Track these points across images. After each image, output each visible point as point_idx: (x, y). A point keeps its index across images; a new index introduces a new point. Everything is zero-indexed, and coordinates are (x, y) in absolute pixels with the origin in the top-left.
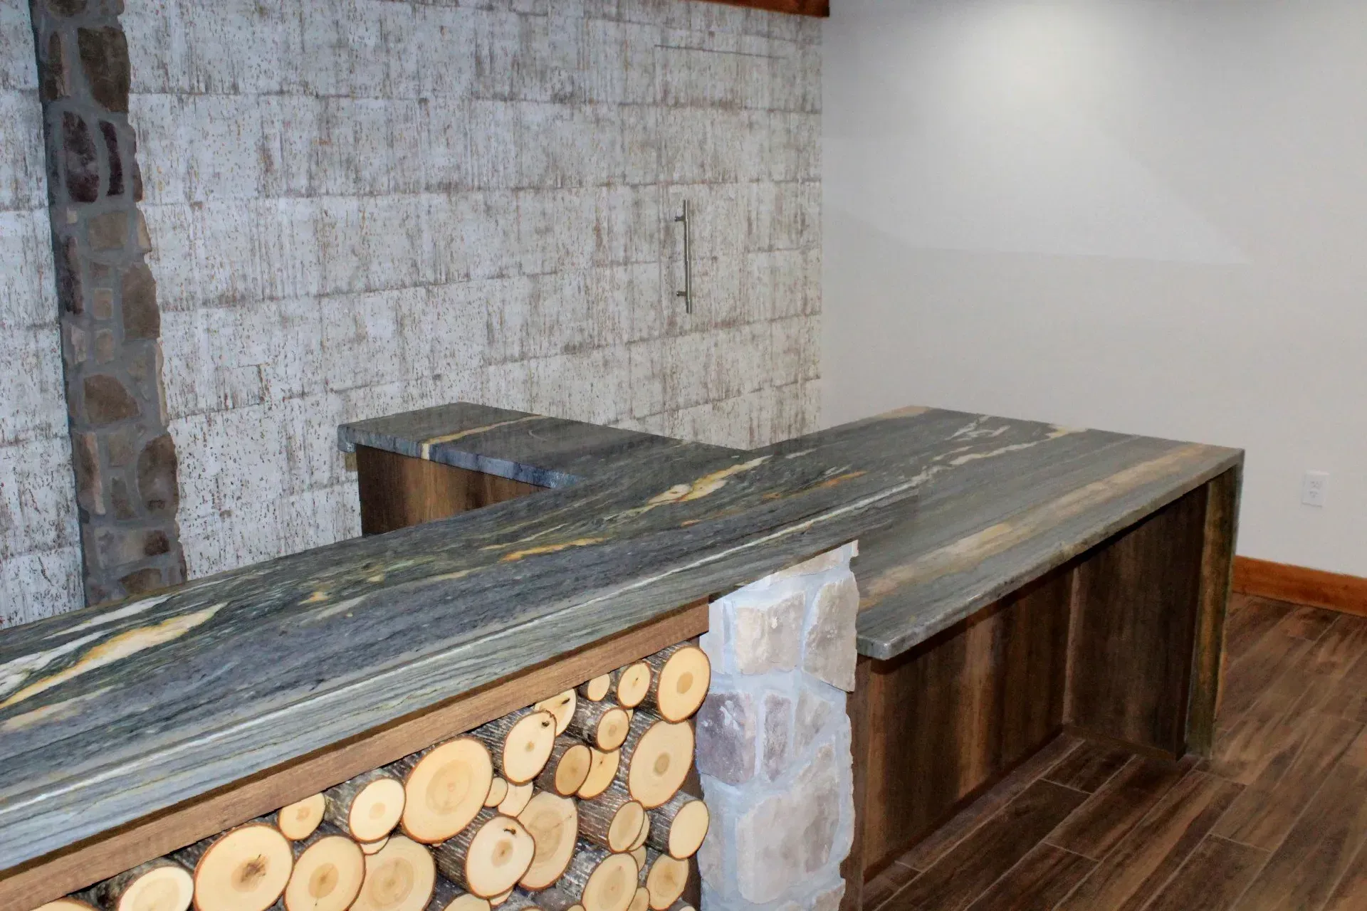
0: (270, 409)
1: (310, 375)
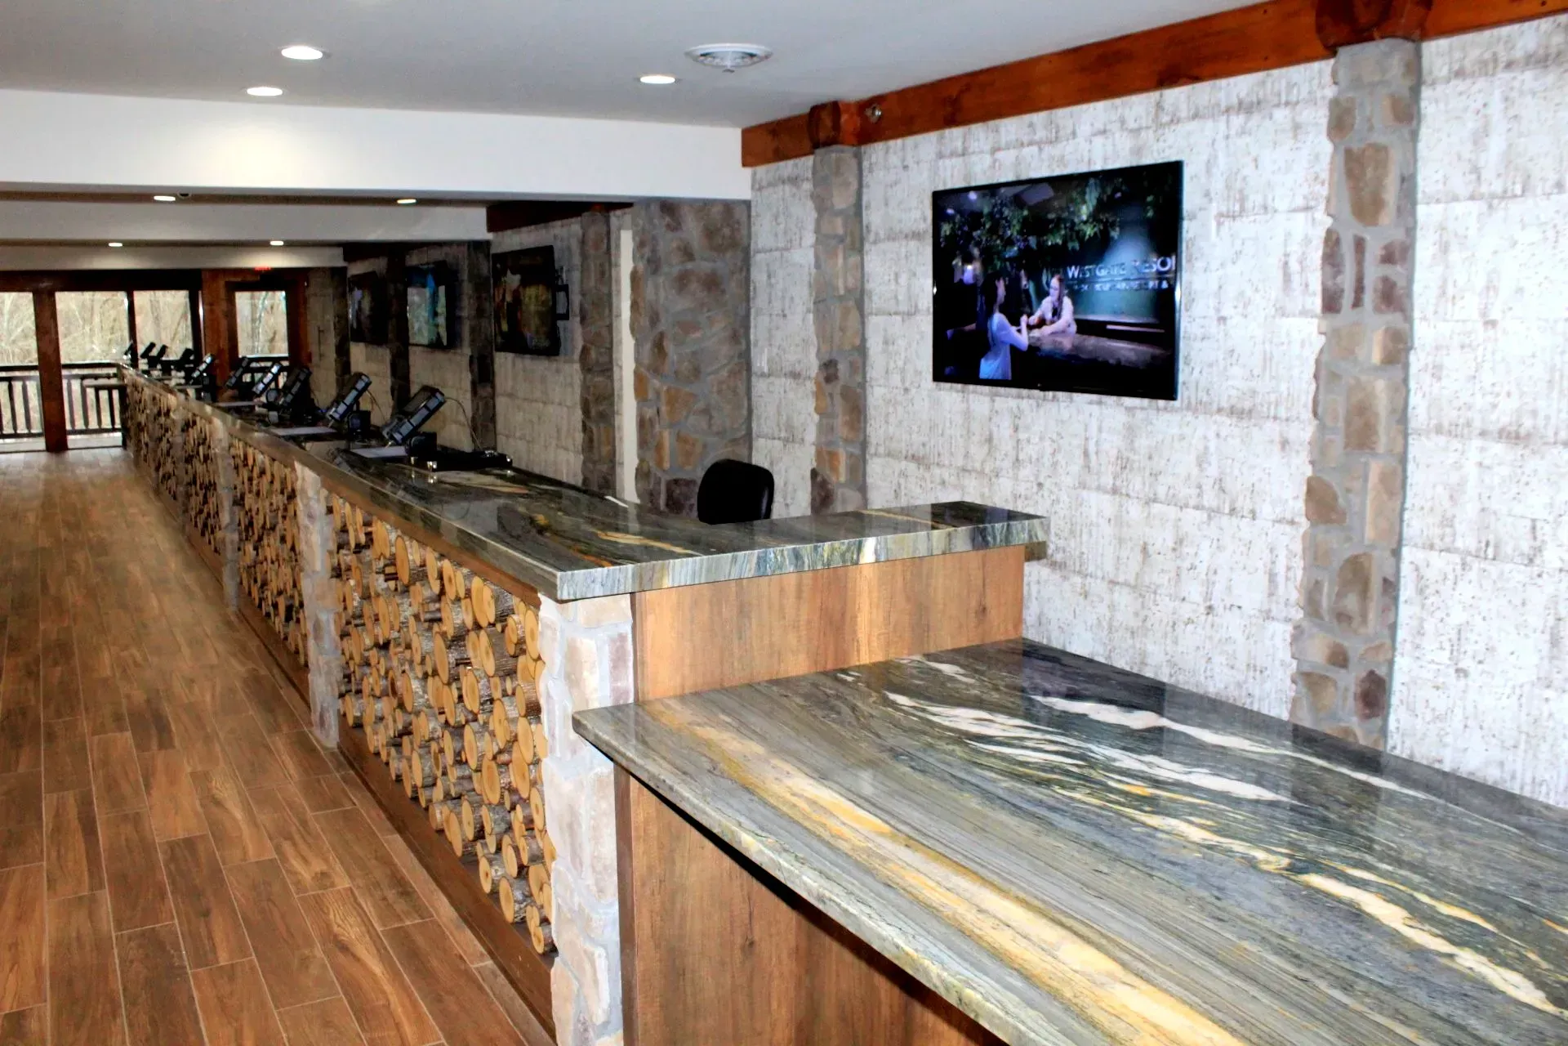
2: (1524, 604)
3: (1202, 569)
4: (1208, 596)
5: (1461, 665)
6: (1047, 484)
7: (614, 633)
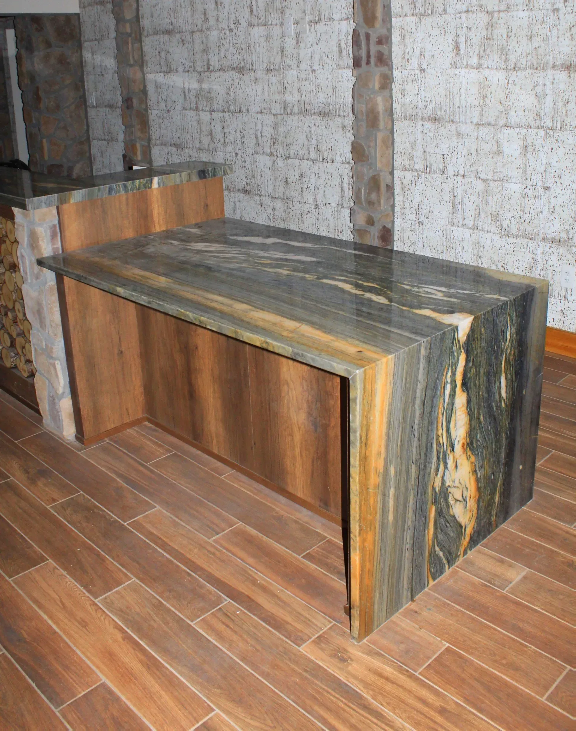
0: (447, 178)
1: (469, 167)
2: (442, 191)
3: (312, 187)
4: (316, 200)
5: (420, 220)
6: (240, 153)
7: (51, 224)
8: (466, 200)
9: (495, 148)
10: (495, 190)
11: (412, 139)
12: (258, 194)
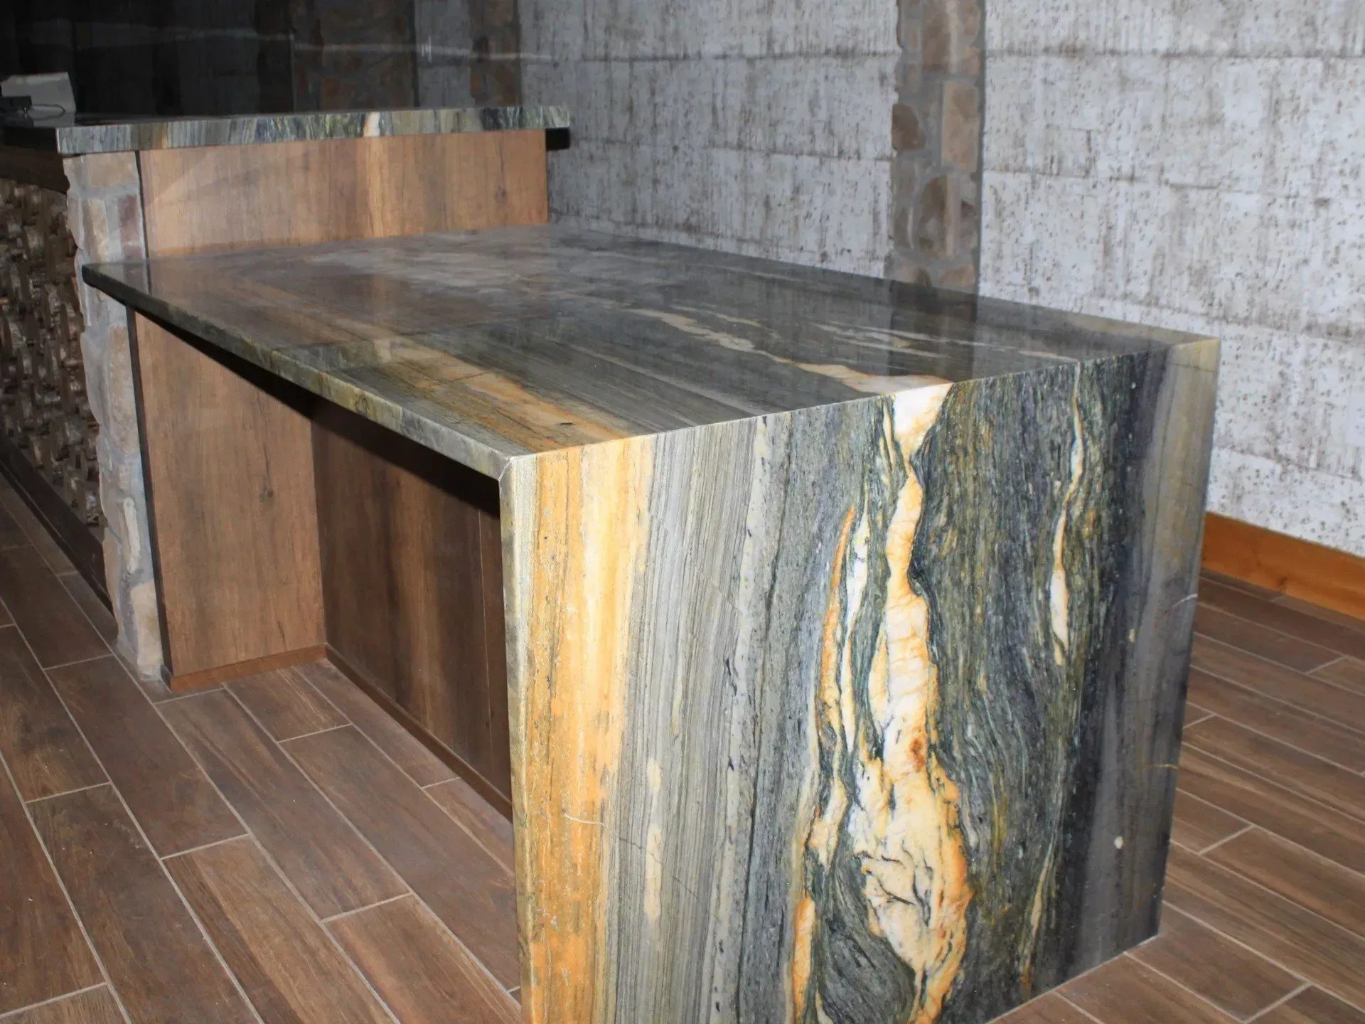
0: (1094, 186)
1: (1143, 157)
2: (1082, 216)
3: (816, 215)
4: (822, 243)
5: (1031, 284)
6: (682, 147)
8: (1135, 237)
9: (1203, 111)
10: (1201, 210)
11: (1024, 100)
12: (712, 234)
